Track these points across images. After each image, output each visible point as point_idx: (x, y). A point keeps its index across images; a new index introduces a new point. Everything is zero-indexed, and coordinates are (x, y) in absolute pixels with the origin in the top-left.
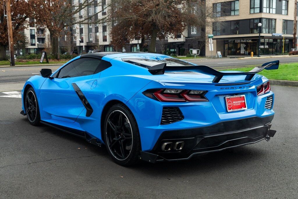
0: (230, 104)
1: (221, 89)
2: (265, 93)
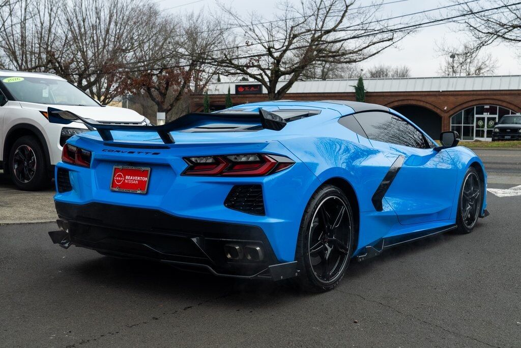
1: (103, 150)
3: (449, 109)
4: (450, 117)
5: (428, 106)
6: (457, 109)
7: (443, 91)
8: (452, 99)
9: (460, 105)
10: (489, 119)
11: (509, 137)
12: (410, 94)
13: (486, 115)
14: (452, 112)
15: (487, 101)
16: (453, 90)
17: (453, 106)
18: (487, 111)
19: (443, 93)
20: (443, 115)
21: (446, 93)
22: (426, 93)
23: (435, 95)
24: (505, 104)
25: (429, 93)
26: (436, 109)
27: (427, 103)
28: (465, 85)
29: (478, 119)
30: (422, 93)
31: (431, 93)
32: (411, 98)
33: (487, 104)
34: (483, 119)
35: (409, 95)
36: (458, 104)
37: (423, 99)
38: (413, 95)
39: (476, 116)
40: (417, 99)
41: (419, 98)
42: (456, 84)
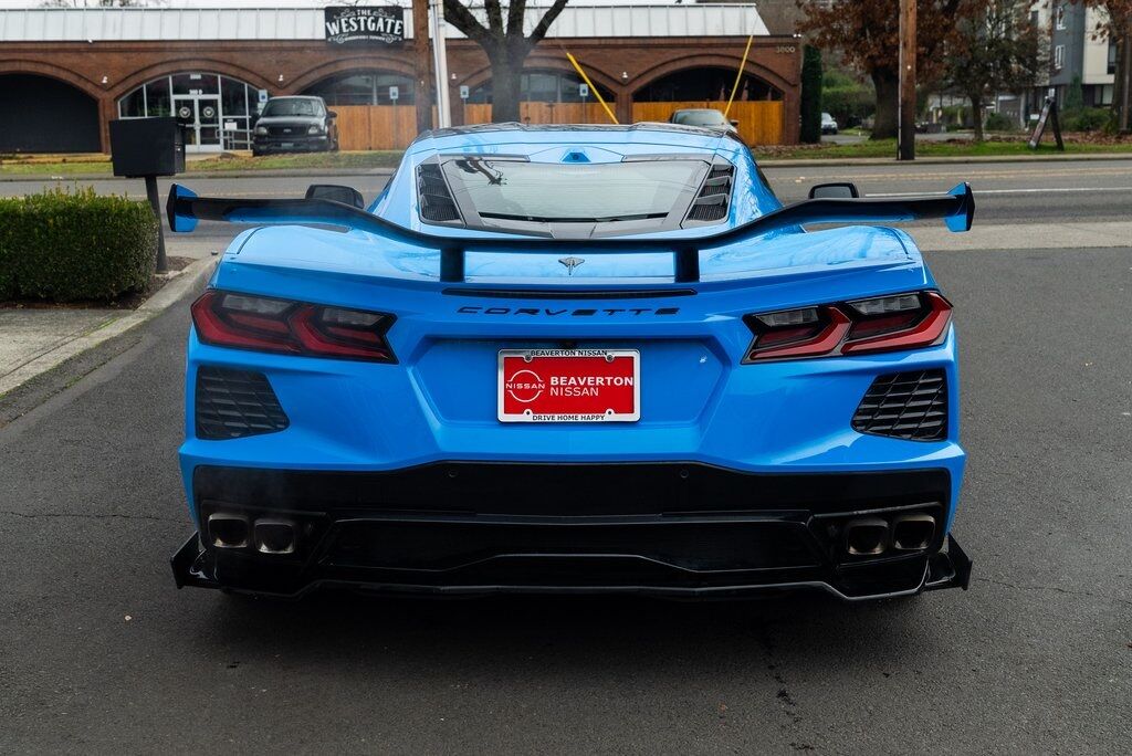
0: (527, 386)
1: (461, 311)
2: (847, 353)
3: (113, 83)
4: (116, 99)
5: (63, 75)
6: (132, 82)
7: (94, 42)
8: (117, 58)
9: (136, 73)
10: (203, 104)
11: (291, 145)
12: (17, 46)
13: (195, 96)
14: (119, 89)
15: (193, 65)
16: (117, 38)
17: (121, 76)
18: (195, 85)
19: (95, 46)
20: (99, 94)
21: (103, 45)
22: (56, 46)
23: (78, 51)
24: (233, 71)
25: (62, 46)
26: (82, 81)
27: (59, 67)
28: (142, 28)
29: (179, 104)
30: (44, 46)
31: (68, 46)
32: (21, 56)
33: (196, 71)
34: (189, 104)
35: (14, 51)
36: (133, 70)
37: (51, 58)
38: (26, 51)
39: (174, 97)
40: (35, 59)
41: (40, 57)
42: (122, 25)
